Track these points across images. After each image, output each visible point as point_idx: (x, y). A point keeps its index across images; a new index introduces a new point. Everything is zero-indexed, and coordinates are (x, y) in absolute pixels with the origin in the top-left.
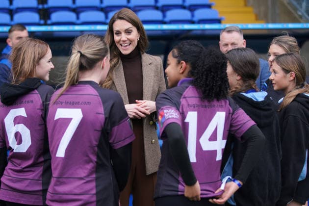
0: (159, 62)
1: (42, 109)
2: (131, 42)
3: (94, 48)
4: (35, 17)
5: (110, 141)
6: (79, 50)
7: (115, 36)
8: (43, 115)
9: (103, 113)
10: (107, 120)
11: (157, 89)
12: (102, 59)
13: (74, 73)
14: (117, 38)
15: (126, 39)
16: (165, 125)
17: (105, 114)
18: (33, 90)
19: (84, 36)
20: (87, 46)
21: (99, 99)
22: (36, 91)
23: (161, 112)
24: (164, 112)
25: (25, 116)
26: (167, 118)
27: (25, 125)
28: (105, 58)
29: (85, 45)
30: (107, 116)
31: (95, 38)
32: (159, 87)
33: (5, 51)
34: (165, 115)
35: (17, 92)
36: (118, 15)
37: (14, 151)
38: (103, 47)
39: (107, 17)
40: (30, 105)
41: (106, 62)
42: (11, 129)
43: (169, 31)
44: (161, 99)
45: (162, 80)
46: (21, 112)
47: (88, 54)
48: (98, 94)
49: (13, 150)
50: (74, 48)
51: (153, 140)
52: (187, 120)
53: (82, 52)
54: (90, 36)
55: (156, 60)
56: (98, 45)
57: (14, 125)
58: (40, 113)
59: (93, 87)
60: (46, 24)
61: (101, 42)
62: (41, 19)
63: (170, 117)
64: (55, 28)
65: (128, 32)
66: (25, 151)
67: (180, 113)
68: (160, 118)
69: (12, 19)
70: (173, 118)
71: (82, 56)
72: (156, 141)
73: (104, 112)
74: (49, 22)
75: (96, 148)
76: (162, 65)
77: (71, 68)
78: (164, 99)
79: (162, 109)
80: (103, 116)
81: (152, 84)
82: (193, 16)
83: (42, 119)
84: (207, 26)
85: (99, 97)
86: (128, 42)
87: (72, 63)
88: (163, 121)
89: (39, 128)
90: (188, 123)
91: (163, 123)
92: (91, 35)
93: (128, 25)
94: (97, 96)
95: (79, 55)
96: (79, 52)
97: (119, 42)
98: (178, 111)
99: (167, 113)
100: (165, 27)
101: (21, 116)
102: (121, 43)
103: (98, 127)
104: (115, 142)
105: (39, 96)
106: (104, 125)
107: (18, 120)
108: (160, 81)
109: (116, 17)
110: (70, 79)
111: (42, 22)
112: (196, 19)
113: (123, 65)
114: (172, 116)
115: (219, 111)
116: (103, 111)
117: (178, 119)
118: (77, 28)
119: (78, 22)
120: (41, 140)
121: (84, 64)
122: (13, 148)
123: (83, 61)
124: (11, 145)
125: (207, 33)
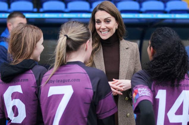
0: (136, 47)
1: (35, 87)
2: (109, 30)
3: (78, 32)
4: (29, 6)
5: (98, 113)
6: (65, 34)
7: (96, 24)
8: (37, 93)
9: (91, 88)
10: (95, 94)
11: (132, 70)
12: (85, 42)
13: (62, 54)
14: (97, 26)
15: (105, 27)
16: (139, 101)
17: (93, 89)
18: (28, 70)
19: (69, 23)
20: (72, 30)
21: (87, 76)
22: (31, 71)
23: (135, 90)
24: (138, 90)
25: (21, 92)
26: (140, 96)
27: (21, 100)
28: (88, 41)
29: (71, 30)
30: (95, 90)
31: (79, 24)
32: (135, 69)
33: (3, 34)
34: (139, 92)
35: (15, 71)
36: (100, 6)
37: (12, 122)
38: (86, 31)
39: (91, 7)
40: (25, 83)
41: (89, 45)
42: (9, 103)
43: (145, 20)
44: (136, 78)
45: (138, 63)
46: (18, 89)
47: (73, 37)
48: (86, 72)
49: (11, 120)
50: (61, 33)
51: (128, 114)
52: (157, 97)
53: (68, 36)
54: (74, 23)
55: (132, 45)
56: (82, 30)
57: (12, 100)
58: (34, 90)
59: (81, 66)
60: (38, 12)
61: (84, 27)
62: (34, 7)
63: (143, 94)
64: (47, 16)
65: (107, 21)
66: (20, 122)
67: (152, 91)
68: (134, 95)
69: (9, 7)
70: (146, 96)
71: (68, 39)
72: (131, 115)
73: (93, 87)
74: (41, 10)
75: (86, 119)
76: (138, 49)
77: (60, 50)
78: (139, 79)
79: (137, 87)
80: (92, 90)
81: (127, 65)
82: (165, 7)
83: (35, 95)
84: (178, 16)
85: (87, 75)
86: (107, 30)
87: (60, 45)
88: (137, 97)
89: (33, 103)
90: (158, 99)
91: (137, 99)
92: (75, 21)
93: (107, 15)
94: (85, 73)
95: (66, 38)
96: (66, 35)
97: (99, 29)
98: (149, 89)
99: (140, 91)
100: (141, 16)
101: (17, 92)
102: (101, 30)
103: (88, 100)
104: (102, 113)
105: (34, 75)
106: (93, 98)
107: (15, 96)
108: (136, 64)
109: (98, 8)
110: (60, 60)
111: (35, 10)
112: (168, 9)
113: (103, 49)
114: (145, 94)
115: (184, 89)
116: (91, 86)
117: (149, 97)
118: (66, 16)
119: (67, 10)
120: (35, 113)
121: (71, 46)
122: (11, 119)
123: (69, 43)
124: (9, 116)
125: (178, 21)
